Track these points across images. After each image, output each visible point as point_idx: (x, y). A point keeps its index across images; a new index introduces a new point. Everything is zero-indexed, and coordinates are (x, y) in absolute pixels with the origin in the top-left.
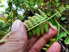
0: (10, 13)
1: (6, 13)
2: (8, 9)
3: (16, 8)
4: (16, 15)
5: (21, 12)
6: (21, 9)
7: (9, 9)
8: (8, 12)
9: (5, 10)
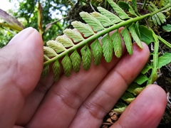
0: (32, 15)
1: (22, 15)
2: (25, 5)
3: (46, 4)
4: (46, 22)
5: (57, 14)
6: (59, 6)
7: (29, 5)
8: (26, 12)
9: (19, 7)
